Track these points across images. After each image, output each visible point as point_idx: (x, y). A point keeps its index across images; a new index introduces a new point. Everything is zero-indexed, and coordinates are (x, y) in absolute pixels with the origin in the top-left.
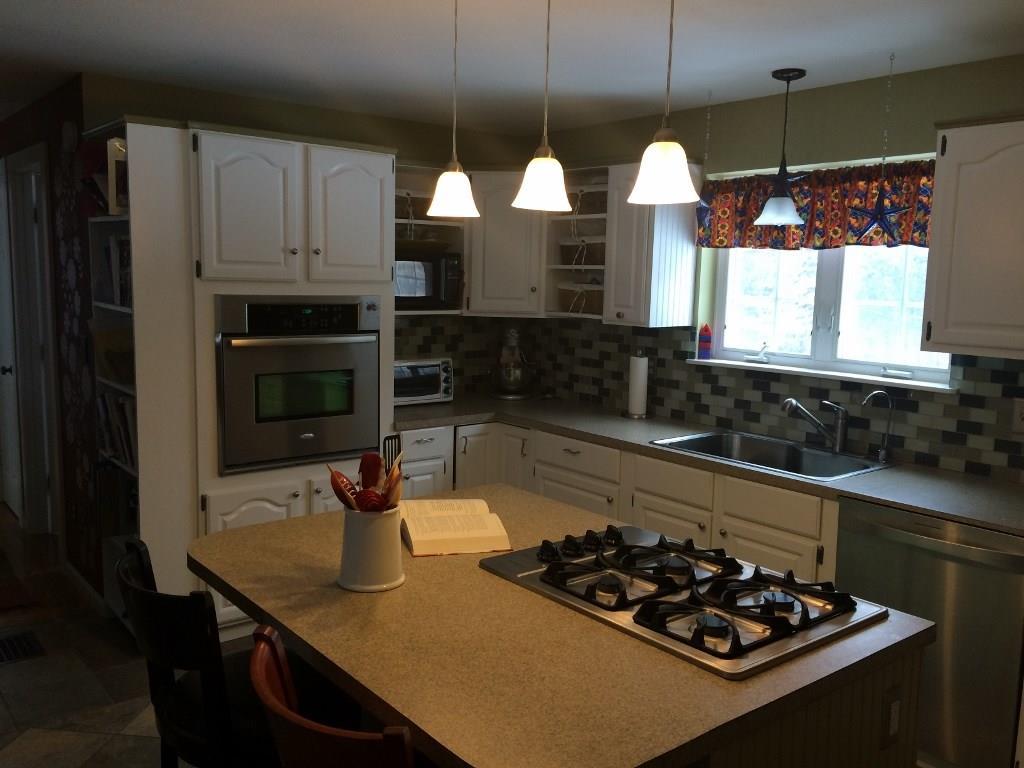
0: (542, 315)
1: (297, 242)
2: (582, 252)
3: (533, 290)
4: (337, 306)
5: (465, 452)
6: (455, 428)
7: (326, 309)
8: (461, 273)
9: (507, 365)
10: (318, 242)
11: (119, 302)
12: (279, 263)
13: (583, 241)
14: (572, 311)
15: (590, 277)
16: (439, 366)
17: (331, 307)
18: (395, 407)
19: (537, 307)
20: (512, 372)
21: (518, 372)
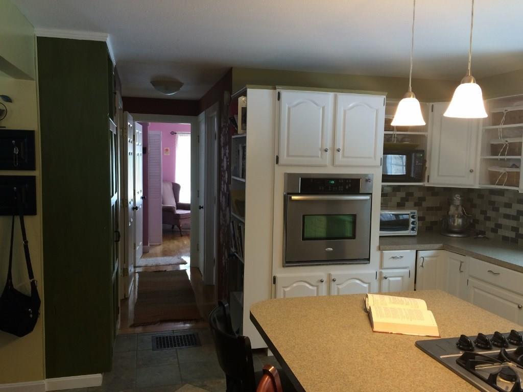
0: (477, 187)
1: (328, 145)
2: (506, 148)
3: (471, 171)
4: (348, 179)
5: (422, 266)
6: (417, 251)
7: (342, 181)
8: (424, 162)
9: (453, 216)
10: (339, 145)
11: (241, 176)
12: (318, 157)
13: (507, 141)
14: (497, 185)
15: (511, 164)
16: (408, 214)
17: (345, 180)
18: (380, 237)
19: (474, 182)
20: (456, 220)
21: (460, 221)
